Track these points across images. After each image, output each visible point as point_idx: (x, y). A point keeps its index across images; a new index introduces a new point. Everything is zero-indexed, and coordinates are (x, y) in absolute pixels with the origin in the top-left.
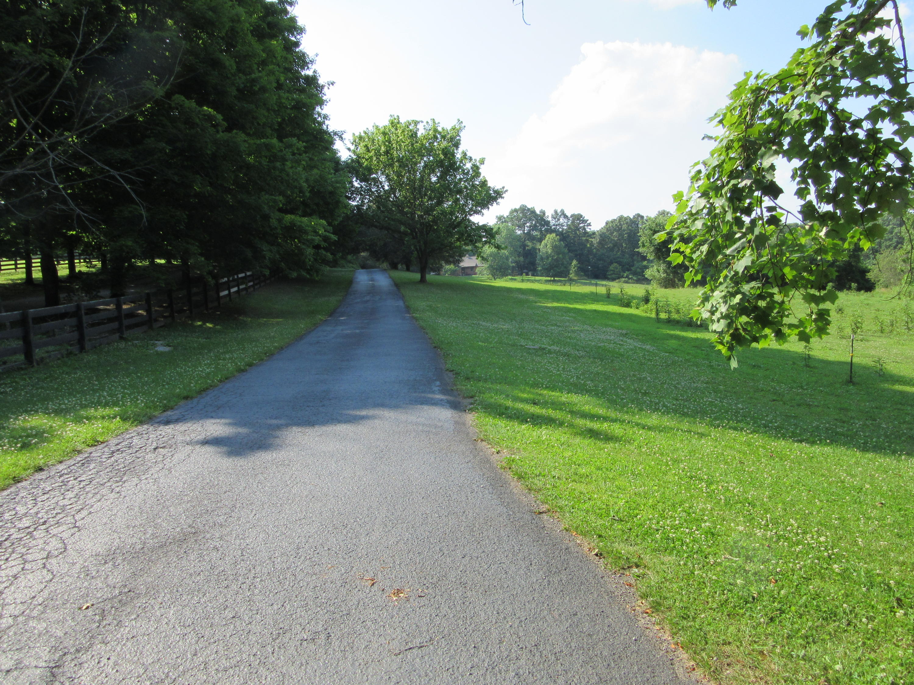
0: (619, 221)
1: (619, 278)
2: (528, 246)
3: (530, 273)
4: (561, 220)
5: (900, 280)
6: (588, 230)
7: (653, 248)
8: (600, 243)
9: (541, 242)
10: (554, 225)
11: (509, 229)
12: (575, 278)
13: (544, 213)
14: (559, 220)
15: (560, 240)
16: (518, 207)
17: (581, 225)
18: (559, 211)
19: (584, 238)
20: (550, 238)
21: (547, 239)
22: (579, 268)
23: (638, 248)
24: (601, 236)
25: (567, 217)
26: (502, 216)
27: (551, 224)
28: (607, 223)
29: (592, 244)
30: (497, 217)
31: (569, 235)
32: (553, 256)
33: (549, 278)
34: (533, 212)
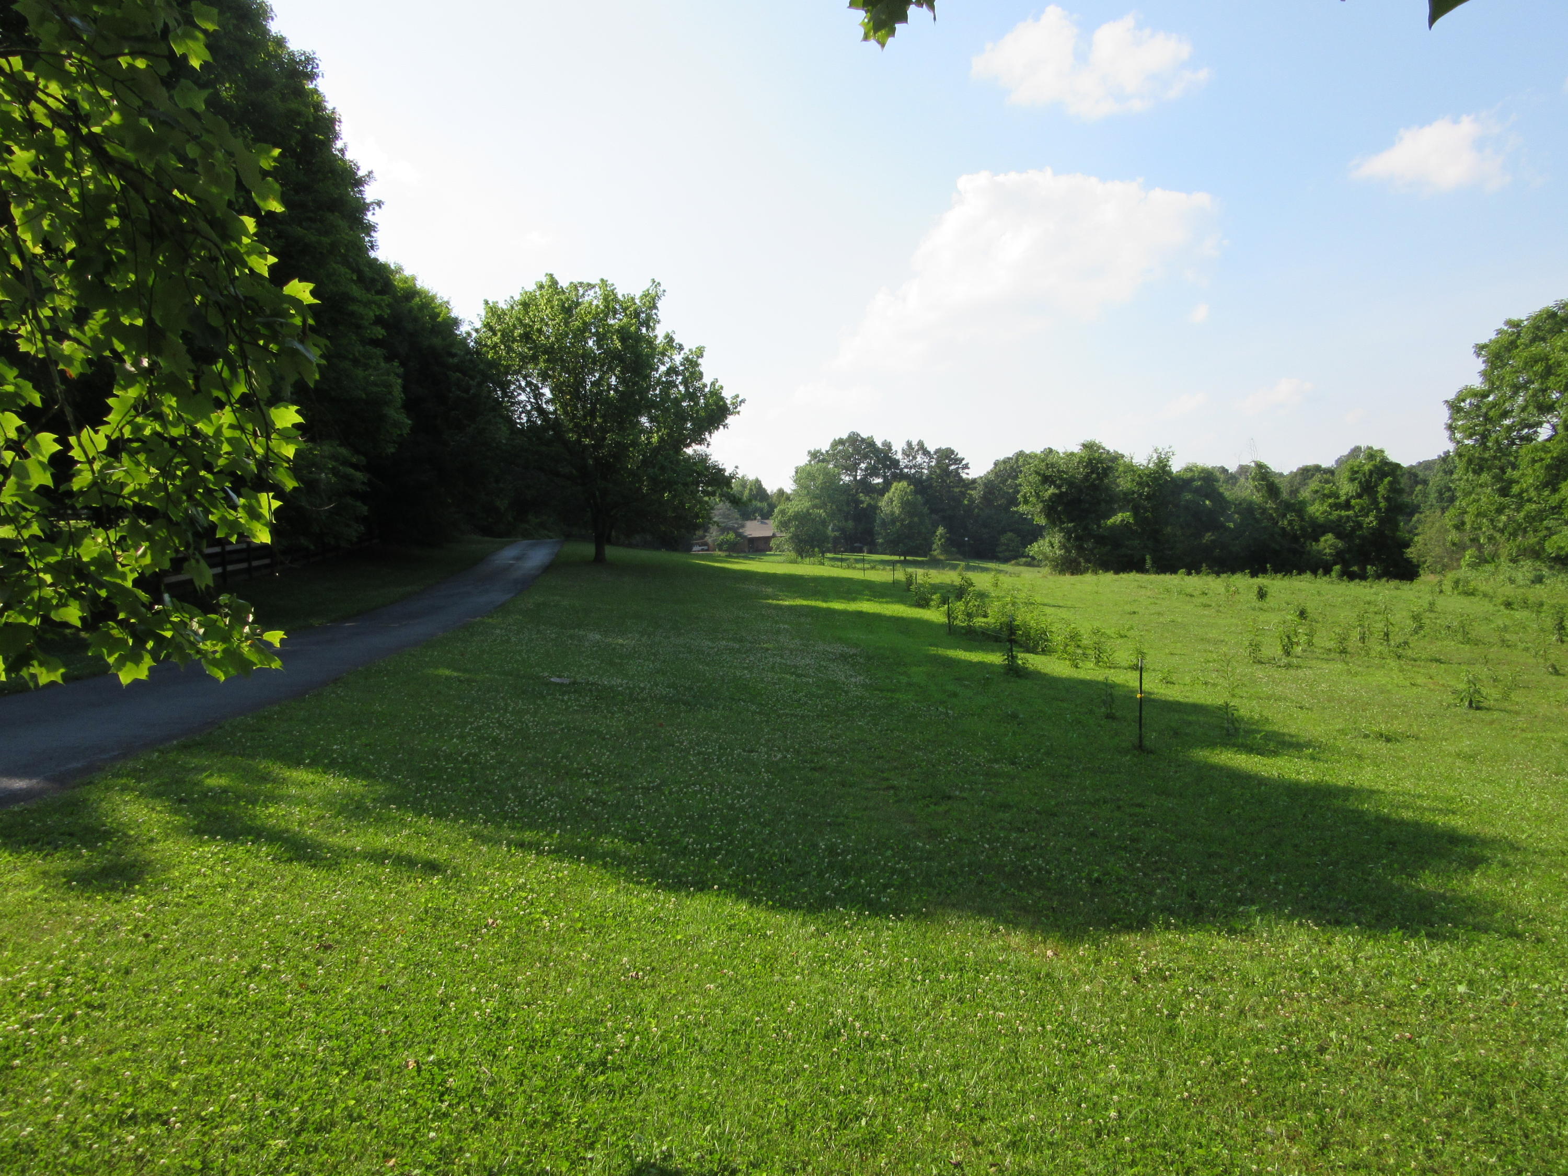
0: (1017, 460)
1: (1016, 558)
2: (862, 502)
3: (865, 549)
4: (919, 459)
5: (1458, 560)
6: (964, 476)
7: (1041, 505)
8: (984, 498)
9: (883, 495)
10: (906, 467)
11: (827, 474)
12: (942, 557)
13: (888, 446)
14: (915, 458)
15: (916, 492)
16: (845, 436)
17: (952, 467)
18: (915, 443)
19: (957, 490)
20: (898, 487)
21: (893, 490)
22: (948, 539)
23: (1017, 505)
24: (986, 485)
25: (929, 453)
26: (819, 451)
27: (902, 464)
28: (996, 464)
29: (972, 500)
30: (809, 452)
31: (931, 485)
32: (903, 520)
33: (896, 558)
34: (871, 444)
